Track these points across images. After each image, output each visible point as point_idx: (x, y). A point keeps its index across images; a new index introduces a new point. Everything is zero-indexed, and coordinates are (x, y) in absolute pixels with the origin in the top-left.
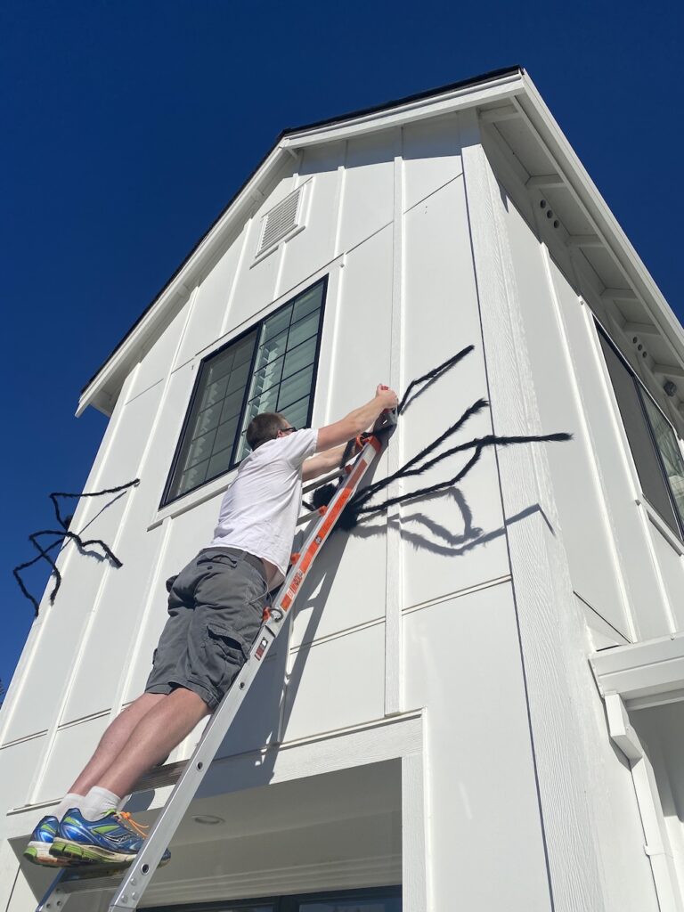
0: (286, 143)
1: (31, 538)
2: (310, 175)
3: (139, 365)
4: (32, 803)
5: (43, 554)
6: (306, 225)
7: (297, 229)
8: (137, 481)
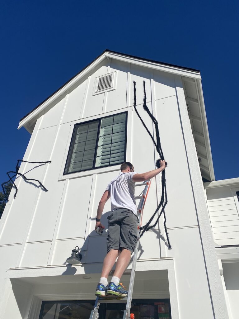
0: (107, 54)
1: (7, 173)
2: (116, 70)
3: (43, 116)
4: (19, 267)
5: (11, 179)
6: (116, 89)
7: (112, 89)
8: (51, 162)
